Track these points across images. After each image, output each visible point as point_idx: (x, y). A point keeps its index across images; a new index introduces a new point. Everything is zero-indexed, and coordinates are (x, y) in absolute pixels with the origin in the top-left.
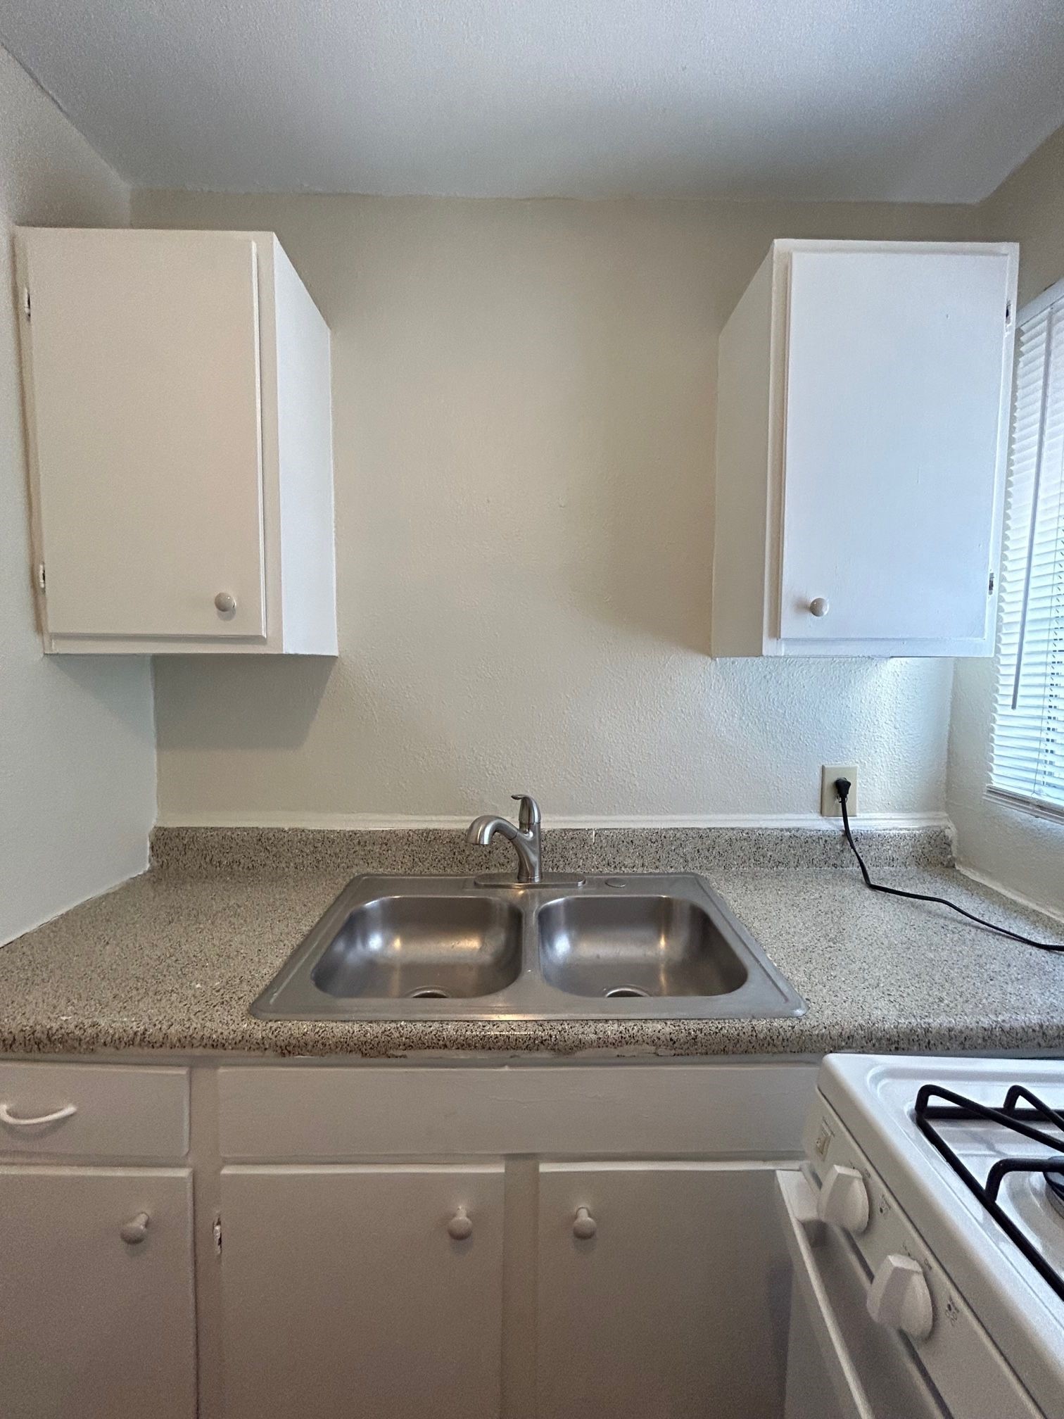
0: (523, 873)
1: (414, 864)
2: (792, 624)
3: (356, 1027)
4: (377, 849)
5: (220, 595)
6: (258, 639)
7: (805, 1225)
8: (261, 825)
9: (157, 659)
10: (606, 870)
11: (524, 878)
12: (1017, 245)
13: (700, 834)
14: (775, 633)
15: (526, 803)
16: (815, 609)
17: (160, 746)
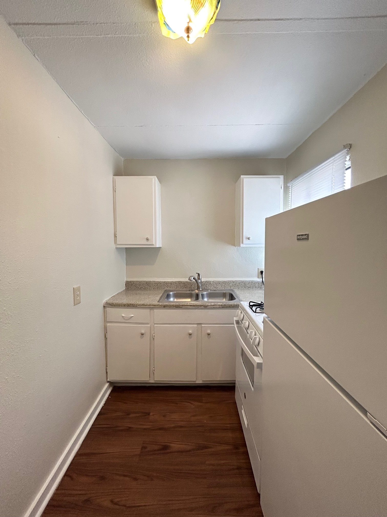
0: (198, 288)
1: (177, 288)
2: (245, 241)
3: (175, 303)
4: (169, 285)
5: (147, 238)
6: (153, 245)
7: (236, 321)
8: (147, 280)
9: (126, 248)
10: (215, 289)
11: (198, 289)
12: (283, 176)
13: (233, 282)
14: (243, 243)
15: (199, 275)
16: (249, 239)
17: (126, 265)
